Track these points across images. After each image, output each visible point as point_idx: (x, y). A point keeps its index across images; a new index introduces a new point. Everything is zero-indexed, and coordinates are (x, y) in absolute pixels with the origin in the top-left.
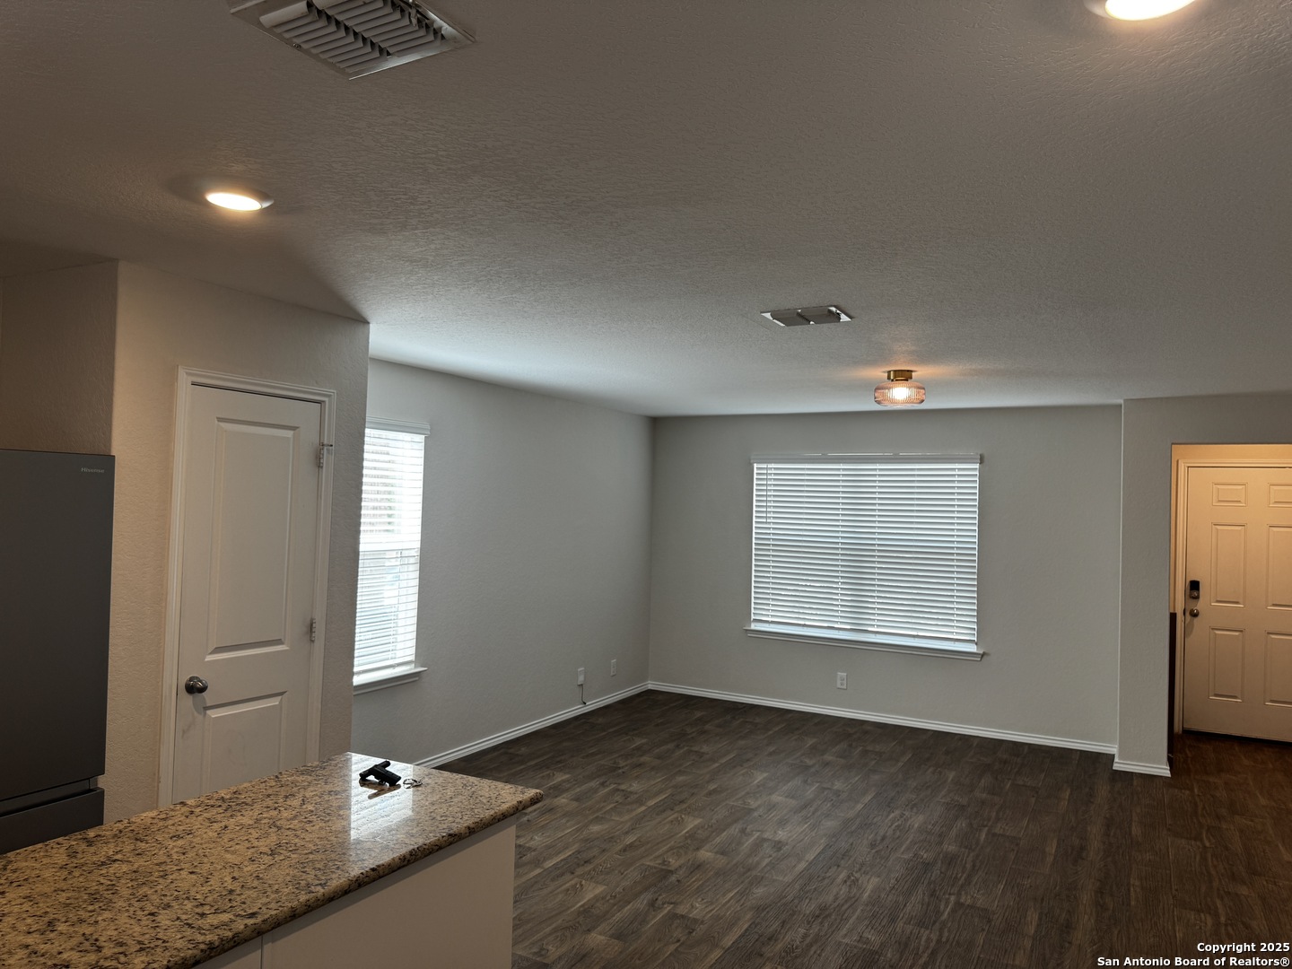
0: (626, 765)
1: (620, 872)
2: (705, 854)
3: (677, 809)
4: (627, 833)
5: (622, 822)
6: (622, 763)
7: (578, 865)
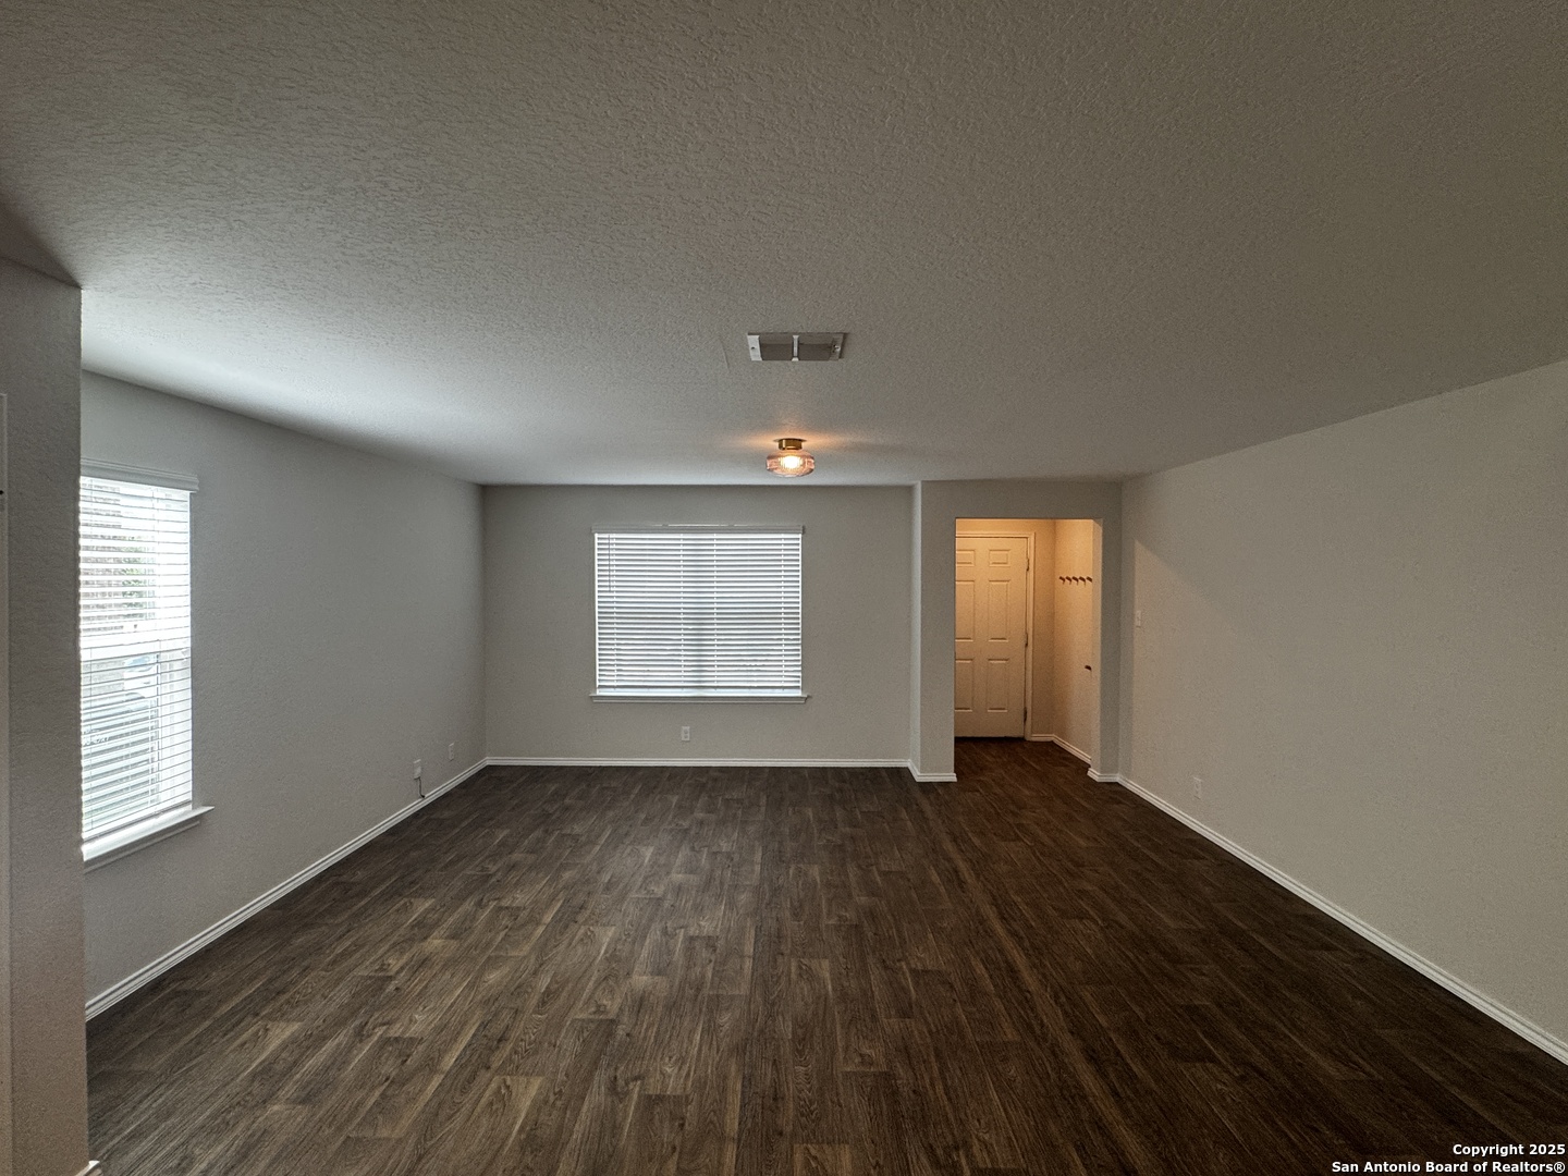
0: (498, 870)
1: (550, 1043)
2: (641, 980)
3: (580, 918)
4: (535, 973)
5: (525, 957)
6: (493, 868)
7: (492, 1050)
